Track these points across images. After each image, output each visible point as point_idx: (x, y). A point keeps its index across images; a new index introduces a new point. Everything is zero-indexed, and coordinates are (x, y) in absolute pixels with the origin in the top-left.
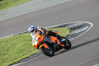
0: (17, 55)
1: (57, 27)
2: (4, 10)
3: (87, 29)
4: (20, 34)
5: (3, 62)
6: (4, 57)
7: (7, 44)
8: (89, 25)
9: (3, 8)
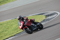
0: (14, 31)
1: (38, 15)
2: (6, 4)
3: (56, 16)
4: (15, 19)
5: (5, 35)
6: (6, 33)
7: (7, 25)
8: (57, 14)
9: (5, 3)
